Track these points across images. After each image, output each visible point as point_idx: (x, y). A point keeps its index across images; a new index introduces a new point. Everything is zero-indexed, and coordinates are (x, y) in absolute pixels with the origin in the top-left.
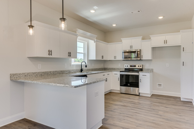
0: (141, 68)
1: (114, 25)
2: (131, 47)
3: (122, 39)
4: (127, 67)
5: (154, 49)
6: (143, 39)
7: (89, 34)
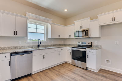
0: (90, 44)
1: (66, 10)
2: (81, 27)
3: (74, 22)
4: (79, 44)
5: (102, 27)
6: (91, 19)
7: (42, 18)
